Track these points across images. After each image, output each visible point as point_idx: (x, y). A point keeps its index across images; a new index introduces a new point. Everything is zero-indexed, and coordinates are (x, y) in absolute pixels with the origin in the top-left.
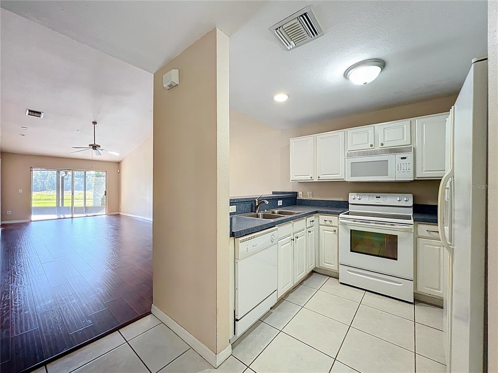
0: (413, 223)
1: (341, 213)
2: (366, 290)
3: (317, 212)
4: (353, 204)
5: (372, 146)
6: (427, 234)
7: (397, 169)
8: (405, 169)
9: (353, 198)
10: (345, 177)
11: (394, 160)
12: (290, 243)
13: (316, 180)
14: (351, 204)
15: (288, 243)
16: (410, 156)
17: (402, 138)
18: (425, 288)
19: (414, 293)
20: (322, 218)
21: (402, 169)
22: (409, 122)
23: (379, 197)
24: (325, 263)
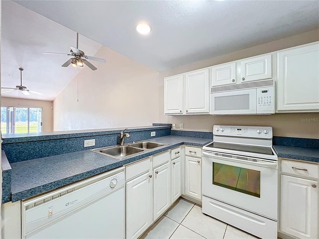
0: (277, 159)
1: (205, 145)
2: (228, 224)
3: (183, 143)
4: (217, 136)
5: (234, 81)
6: (293, 172)
7: (258, 102)
8: (266, 102)
9: (217, 130)
10: (209, 111)
11: (255, 94)
12: (148, 179)
13: (185, 113)
14: (215, 135)
15: (144, 180)
16: (271, 89)
17: (263, 72)
18: (290, 229)
19: (278, 232)
20: (188, 149)
21: (263, 102)
22: (270, 56)
23: (240, 130)
24: (190, 191)
